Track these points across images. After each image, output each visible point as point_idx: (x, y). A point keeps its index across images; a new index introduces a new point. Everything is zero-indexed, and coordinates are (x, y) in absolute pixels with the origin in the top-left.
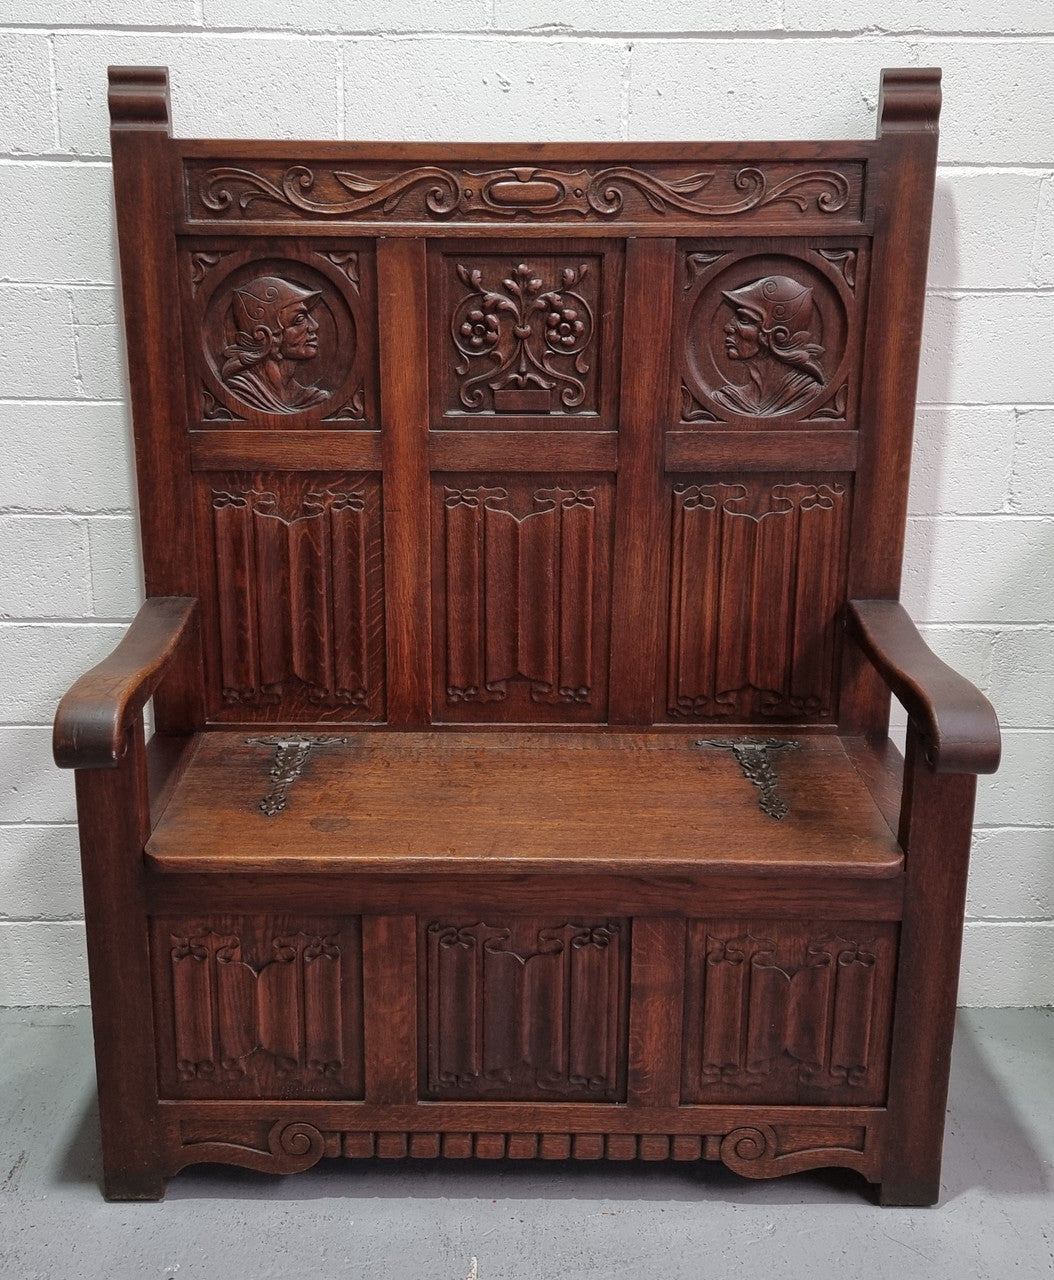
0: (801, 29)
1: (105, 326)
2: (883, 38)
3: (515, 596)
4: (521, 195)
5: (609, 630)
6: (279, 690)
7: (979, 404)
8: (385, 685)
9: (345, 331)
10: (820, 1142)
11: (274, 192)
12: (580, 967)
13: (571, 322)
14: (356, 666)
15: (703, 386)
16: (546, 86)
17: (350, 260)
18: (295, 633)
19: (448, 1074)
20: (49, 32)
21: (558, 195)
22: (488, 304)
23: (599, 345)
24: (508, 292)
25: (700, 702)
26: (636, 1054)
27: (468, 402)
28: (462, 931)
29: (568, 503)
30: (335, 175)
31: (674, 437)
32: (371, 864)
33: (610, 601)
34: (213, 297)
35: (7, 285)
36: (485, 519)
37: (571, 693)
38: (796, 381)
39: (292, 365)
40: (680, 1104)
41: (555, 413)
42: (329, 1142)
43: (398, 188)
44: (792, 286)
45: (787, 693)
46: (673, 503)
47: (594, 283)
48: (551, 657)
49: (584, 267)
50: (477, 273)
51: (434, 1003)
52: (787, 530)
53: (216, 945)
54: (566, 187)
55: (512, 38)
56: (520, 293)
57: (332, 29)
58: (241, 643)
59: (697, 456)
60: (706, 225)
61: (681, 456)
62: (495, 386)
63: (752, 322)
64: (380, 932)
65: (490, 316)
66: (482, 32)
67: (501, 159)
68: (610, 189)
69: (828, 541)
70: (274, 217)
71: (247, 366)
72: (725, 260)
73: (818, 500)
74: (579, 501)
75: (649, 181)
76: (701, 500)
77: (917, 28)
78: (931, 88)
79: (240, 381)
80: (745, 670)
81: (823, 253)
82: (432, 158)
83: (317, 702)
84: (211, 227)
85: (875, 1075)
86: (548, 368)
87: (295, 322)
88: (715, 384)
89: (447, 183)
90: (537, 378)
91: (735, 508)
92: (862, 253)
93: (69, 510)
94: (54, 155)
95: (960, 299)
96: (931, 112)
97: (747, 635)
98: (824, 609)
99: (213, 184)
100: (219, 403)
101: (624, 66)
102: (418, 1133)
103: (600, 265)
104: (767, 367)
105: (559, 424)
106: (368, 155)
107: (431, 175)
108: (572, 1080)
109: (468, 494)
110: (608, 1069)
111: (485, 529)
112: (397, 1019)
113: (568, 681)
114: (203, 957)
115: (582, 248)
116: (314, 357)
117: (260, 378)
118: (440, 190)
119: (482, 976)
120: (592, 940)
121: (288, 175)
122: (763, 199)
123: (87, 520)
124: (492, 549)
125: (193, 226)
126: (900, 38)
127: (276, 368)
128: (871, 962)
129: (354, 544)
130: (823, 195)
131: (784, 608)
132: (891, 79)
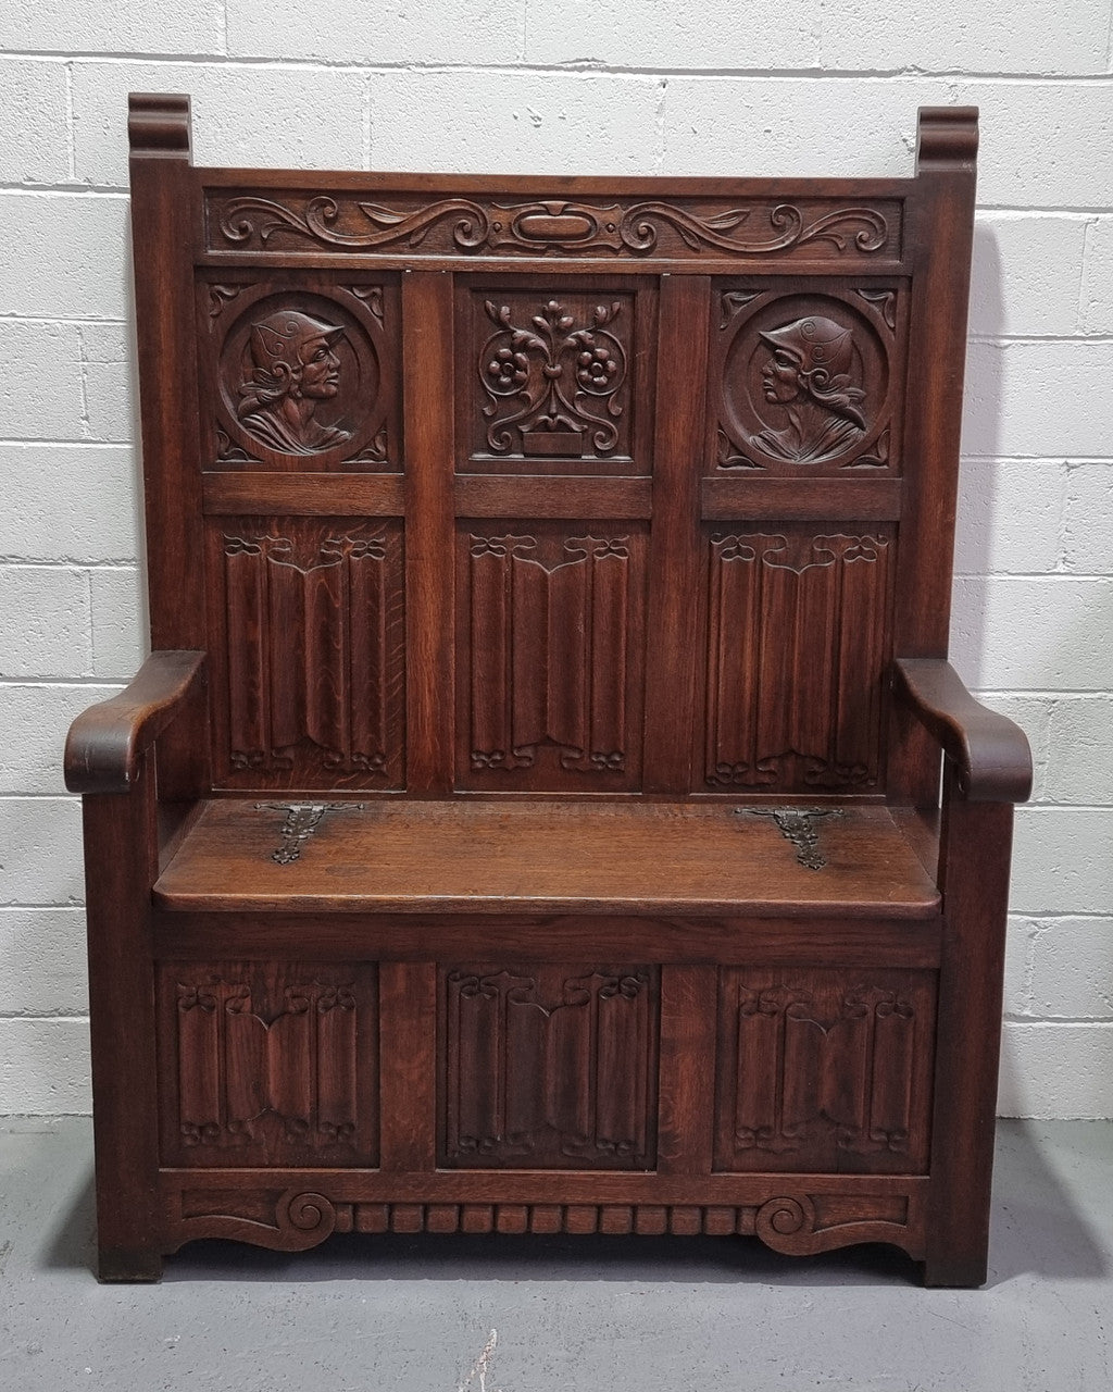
0: (838, 68)
1: (115, 364)
2: (922, 78)
3: (544, 653)
4: (552, 229)
5: (644, 691)
6: (290, 754)
7: (1028, 457)
8: (405, 749)
9: (368, 367)
10: (861, 1215)
11: (298, 223)
12: (607, 1020)
13: (604, 362)
14: (374, 729)
15: (741, 430)
16: (579, 122)
17: (374, 294)
18: (309, 691)
19: (469, 1138)
20: (66, 60)
21: (590, 230)
22: (517, 341)
23: (632, 387)
24: (538, 329)
25: (740, 769)
26: (666, 1115)
27: (495, 444)
28: (483, 981)
29: (600, 553)
30: (360, 206)
31: (711, 483)
32: (391, 903)
33: (644, 658)
34: (231, 331)
35: (14, 319)
36: (513, 570)
37: (603, 759)
38: (836, 426)
39: (311, 404)
40: (713, 1171)
41: (586, 457)
42: (341, 1214)
43: (425, 220)
44: (833, 328)
45: (832, 760)
46: (711, 554)
47: (627, 321)
48: (581, 720)
49: (617, 305)
50: (505, 310)
51: (454, 1060)
52: (830, 583)
53: (225, 995)
54: (598, 222)
55: (543, 73)
56: (550, 331)
57: (360, 61)
58: (252, 702)
59: (735, 503)
60: (742, 262)
61: (717, 504)
62: (524, 428)
63: (790, 363)
64: (398, 981)
65: (519, 355)
66: (512, 66)
67: (532, 191)
68: (643, 224)
69: (872, 596)
70: (297, 249)
71: (264, 405)
72: (761, 299)
73: (861, 551)
74: (612, 551)
75: (683, 216)
76: (739, 551)
77: (955, 69)
78: (968, 126)
79: (257, 419)
80: (787, 735)
81: (862, 293)
82: (461, 189)
83: (331, 767)
84: (232, 258)
85: (917, 1139)
86: (580, 410)
87: (315, 359)
88: (753, 429)
89: (476, 216)
90: (568, 420)
91: (775, 559)
92: (902, 294)
93: (70, 560)
94: (67, 186)
95: (1006, 347)
96: (968, 151)
97: (789, 697)
98: (869, 669)
99: (233, 214)
100: (233, 443)
101: (658, 103)
102: (436, 1204)
103: (633, 304)
104: (807, 410)
105: (590, 468)
106: (396, 186)
107: (458, 207)
108: (600, 1146)
109: (495, 542)
110: (637, 1134)
111: (513, 581)
112: (415, 1076)
113: (600, 746)
114: (212, 1008)
115: (615, 284)
116: (336, 395)
117: (278, 417)
118: (468, 222)
119: (505, 1028)
120: (620, 991)
121: (311, 205)
122: (799, 237)
123: (89, 571)
124: (520, 602)
125: (212, 257)
126: (938, 79)
127: (295, 407)
128: (910, 1014)
129: (374, 596)
130: (860, 233)
131: (827, 667)
132: (928, 117)
